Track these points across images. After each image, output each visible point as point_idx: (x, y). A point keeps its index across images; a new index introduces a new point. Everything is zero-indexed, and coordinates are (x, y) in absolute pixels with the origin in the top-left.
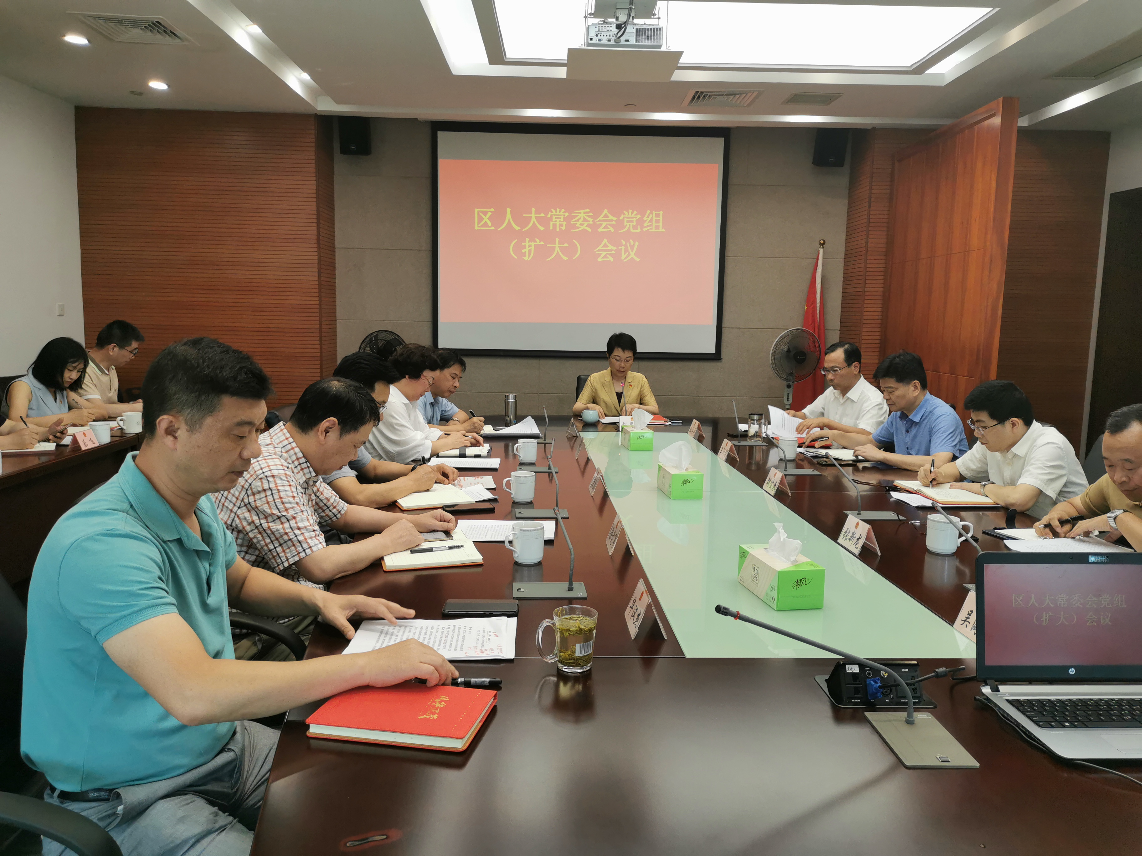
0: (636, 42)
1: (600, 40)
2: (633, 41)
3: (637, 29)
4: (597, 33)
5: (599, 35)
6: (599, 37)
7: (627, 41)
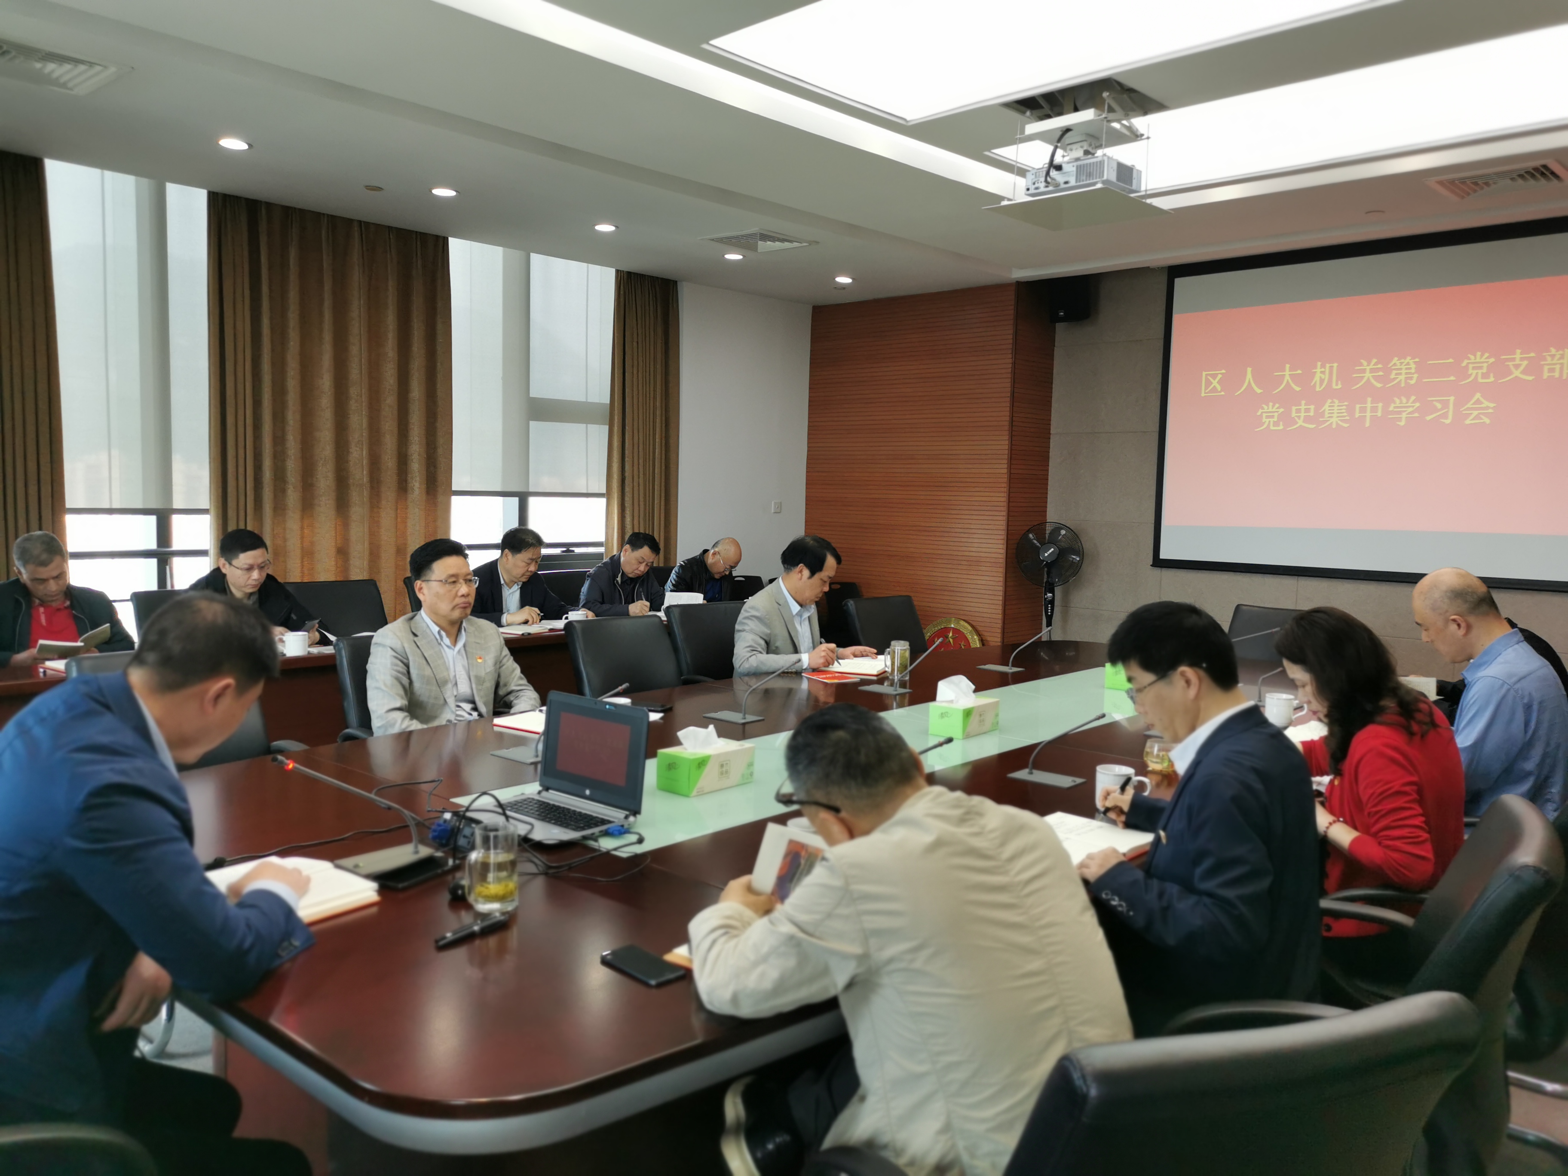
0: (1076, 182)
1: (1037, 188)
2: (1073, 182)
3: (1077, 166)
4: (1034, 181)
5: (1036, 183)
6: (1036, 185)
7: (1066, 183)
